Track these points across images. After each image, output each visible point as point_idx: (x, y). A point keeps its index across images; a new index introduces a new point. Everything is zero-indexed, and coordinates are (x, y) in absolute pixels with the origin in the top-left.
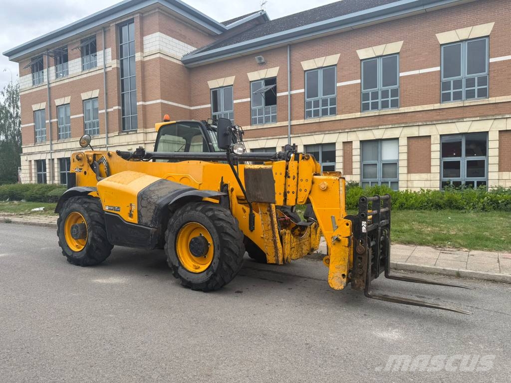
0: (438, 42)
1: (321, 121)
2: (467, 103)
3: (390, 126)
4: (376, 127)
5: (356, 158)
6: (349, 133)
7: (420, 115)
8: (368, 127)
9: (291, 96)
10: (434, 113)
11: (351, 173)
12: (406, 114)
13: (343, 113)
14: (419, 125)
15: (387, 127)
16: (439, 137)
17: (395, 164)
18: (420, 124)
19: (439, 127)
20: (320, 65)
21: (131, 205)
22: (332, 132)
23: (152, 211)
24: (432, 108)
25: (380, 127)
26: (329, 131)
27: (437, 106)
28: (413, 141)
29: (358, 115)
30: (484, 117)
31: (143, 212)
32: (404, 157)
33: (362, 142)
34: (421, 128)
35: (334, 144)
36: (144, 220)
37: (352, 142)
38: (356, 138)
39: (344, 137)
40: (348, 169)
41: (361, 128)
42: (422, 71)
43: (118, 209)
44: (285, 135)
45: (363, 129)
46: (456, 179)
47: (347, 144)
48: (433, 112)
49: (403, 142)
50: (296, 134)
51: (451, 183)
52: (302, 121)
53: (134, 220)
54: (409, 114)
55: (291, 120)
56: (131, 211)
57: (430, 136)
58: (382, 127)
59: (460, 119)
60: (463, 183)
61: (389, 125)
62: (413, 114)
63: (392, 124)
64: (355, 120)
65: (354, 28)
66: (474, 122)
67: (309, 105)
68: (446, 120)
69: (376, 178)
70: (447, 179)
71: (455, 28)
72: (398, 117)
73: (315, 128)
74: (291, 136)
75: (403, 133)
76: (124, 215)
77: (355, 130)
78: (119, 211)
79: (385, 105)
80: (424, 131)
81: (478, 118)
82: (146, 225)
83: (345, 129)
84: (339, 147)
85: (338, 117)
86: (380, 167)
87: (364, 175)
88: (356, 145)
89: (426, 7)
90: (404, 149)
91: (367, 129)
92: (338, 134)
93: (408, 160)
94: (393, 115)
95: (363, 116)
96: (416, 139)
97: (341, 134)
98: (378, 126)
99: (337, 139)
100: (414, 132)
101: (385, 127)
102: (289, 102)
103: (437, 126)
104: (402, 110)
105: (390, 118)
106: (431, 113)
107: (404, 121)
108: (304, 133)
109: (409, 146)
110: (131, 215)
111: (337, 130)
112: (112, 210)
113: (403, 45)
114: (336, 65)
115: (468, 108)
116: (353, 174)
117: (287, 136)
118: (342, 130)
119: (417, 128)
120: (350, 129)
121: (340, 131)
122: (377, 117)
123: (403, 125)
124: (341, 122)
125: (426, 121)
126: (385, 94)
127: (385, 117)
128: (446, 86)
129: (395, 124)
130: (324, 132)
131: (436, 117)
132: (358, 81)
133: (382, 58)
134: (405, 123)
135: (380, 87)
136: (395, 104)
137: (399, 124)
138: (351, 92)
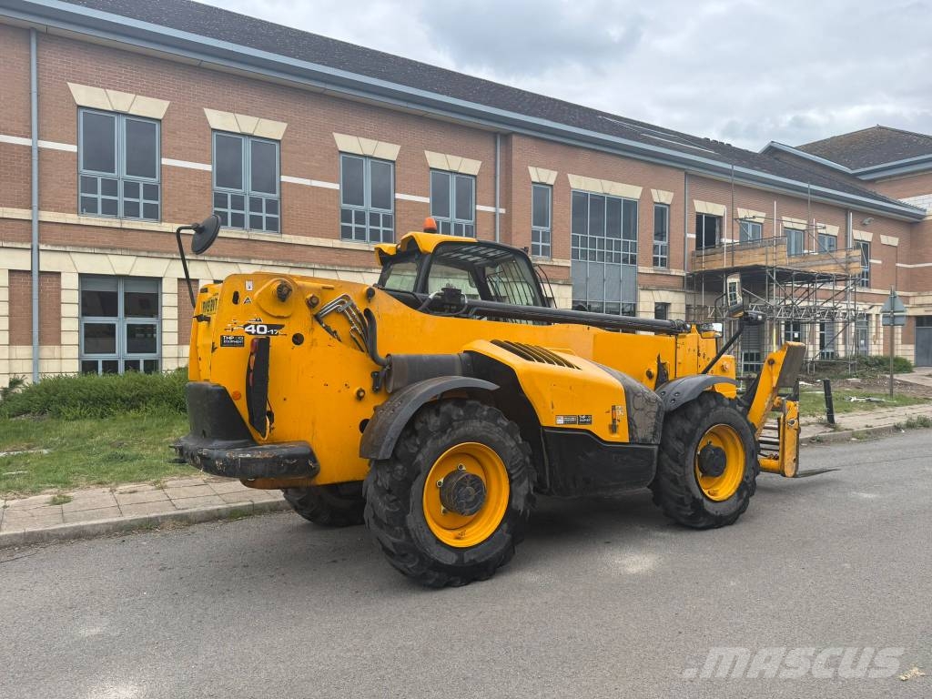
0: (337, 147)
1: (125, 226)
3: (271, 263)
4: (247, 259)
6: (193, 263)
7: (314, 252)
8: (231, 257)
9: (40, 150)
10: (332, 253)
12: (292, 246)
14: (314, 269)
15: (265, 262)
18: (316, 267)
20: (121, 107)
21: (614, 408)
22: (155, 255)
23: (653, 415)
24: (331, 246)
25: (253, 261)
26: (148, 252)
27: (337, 243)
31: (637, 418)
34: (317, 272)
35: (158, 281)
36: (640, 434)
37: (197, 281)
38: (208, 274)
40: (188, 333)
41: (218, 257)
42: (316, 183)
43: (588, 419)
44: (22, 242)
45: (222, 259)
47: (188, 284)
48: (333, 251)
50: (56, 245)
52: (72, 218)
53: (622, 436)
54: (297, 248)
55: (39, 209)
56: (614, 420)
58: (257, 262)
59: (367, 268)
61: (269, 260)
62: (303, 248)
63: (274, 260)
67: (89, 185)
68: (351, 267)
71: (357, 134)
72: (280, 249)
73: (107, 238)
74: (42, 247)
76: (600, 429)
77: (206, 259)
78: (590, 423)
79: (256, 223)
82: (644, 442)
84: (169, 288)
89: (328, 87)
91: (229, 260)
92: (168, 261)
94: (272, 244)
98: (250, 259)
99: (168, 271)
101: (261, 262)
102: (35, 164)
103: (338, 273)
104: (287, 238)
105: (267, 248)
106: (329, 251)
107: (290, 257)
108: (84, 246)
110: (613, 428)
111: (168, 253)
112: (574, 423)
113: (287, 131)
114: (160, 121)
117: (29, 246)
119: (310, 272)
122: (243, 242)
123: (292, 265)
125: (325, 264)
126: (256, 204)
127: (257, 244)
128: (346, 216)
129: (278, 261)
130: (135, 251)
131: (335, 261)
132: (208, 168)
133: (251, 139)
134: (292, 261)
135: (247, 189)
136: (273, 226)
137: (283, 261)
138: (193, 183)
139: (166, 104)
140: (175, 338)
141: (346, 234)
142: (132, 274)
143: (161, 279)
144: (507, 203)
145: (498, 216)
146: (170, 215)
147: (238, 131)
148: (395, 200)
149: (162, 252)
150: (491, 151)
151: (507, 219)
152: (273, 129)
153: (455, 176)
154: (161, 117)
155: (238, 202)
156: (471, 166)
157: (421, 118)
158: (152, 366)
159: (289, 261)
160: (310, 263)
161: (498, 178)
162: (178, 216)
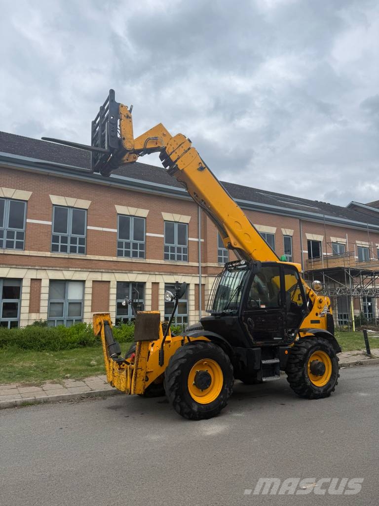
0: (116, 211)
1: (6, 253)
2: (134, 260)
3: (79, 270)
4: (67, 268)
5: (44, 296)
6: (39, 271)
7: (102, 264)
8: (60, 267)
11: (38, 311)
12: (91, 261)
13: (31, 249)
15: (77, 269)
16: (116, 282)
17: (80, 304)
18: (103, 271)
19: (116, 275)
20: (8, 195)
22: (20, 267)
24: (112, 260)
25: (70, 269)
26: (17, 265)
27: (115, 259)
28: (96, 284)
29: (48, 254)
30: (144, 272)
32: (88, 297)
33: (51, 281)
34: (104, 274)
35: (20, 280)
37: (41, 279)
38: (46, 276)
39: (34, 274)
40: (34, 307)
41: (53, 267)
42: (105, 229)
45: (54, 268)
46: (125, 317)
47: (36, 281)
48: (113, 263)
49: (89, 284)
51: (122, 320)
54: (94, 261)
57: (110, 281)
58: (72, 269)
59: (130, 271)
60: (130, 320)
62: (97, 262)
63: (81, 268)
64: (45, 259)
65: (50, 174)
66: (139, 275)
68: (121, 270)
69: (62, 316)
70: (119, 317)
71: (128, 205)
72: (85, 262)
75: (89, 277)
77: (46, 268)
79: (73, 250)
80: (105, 277)
81: (141, 272)
83: (35, 266)
84: (26, 283)
85: (27, 253)
86: (66, 306)
87: (50, 313)
88: (45, 283)
89: (113, 183)
90: (89, 291)
91: (58, 269)
92: (26, 270)
93: (92, 300)
94: (81, 260)
95: (53, 256)
96: (98, 283)
97: (30, 270)
98: (68, 268)
99: (26, 275)
100: (98, 277)
101: (75, 269)
103: (115, 274)
104: (89, 257)
105: (78, 262)
106: (110, 263)
107: (90, 266)
109: (93, 288)
111: (26, 265)
113: (91, 204)
114: (27, 201)
115: (134, 264)
116: (41, 312)
118: (31, 266)
119: (100, 274)
120: (41, 267)
121: (30, 267)
122: (66, 260)
123: (90, 270)
124: (30, 258)
125: (108, 269)
126: (73, 240)
127: (73, 261)
128: (120, 245)
129: (83, 268)
130: (10, 265)
131: (113, 267)
132: (50, 223)
133: (72, 209)
134: (91, 268)
135: (69, 233)
136: (82, 251)
137: (86, 268)
138: (42, 231)
139: (31, 193)
140: (27, 309)
141: (120, 254)
142: (8, 277)
143: (22, 279)
144: (204, 236)
145: (200, 243)
146: (29, 247)
147: (66, 205)
148: (146, 236)
149: (24, 266)
150: (196, 212)
151: (205, 244)
152: (84, 204)
153: (177, 224)
154: (27, 199)
155: (64, 240)
156: (186, 219)
157: (160, 197)
158: (15, 324)
159: (89, 268)
160: (100, 269)
161: (200, 224)
162: (33, 247)
